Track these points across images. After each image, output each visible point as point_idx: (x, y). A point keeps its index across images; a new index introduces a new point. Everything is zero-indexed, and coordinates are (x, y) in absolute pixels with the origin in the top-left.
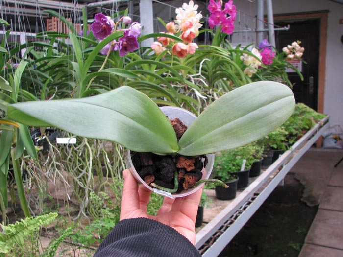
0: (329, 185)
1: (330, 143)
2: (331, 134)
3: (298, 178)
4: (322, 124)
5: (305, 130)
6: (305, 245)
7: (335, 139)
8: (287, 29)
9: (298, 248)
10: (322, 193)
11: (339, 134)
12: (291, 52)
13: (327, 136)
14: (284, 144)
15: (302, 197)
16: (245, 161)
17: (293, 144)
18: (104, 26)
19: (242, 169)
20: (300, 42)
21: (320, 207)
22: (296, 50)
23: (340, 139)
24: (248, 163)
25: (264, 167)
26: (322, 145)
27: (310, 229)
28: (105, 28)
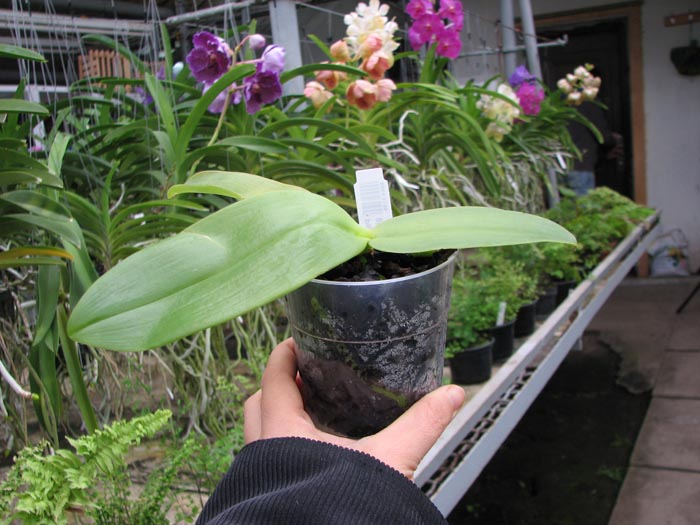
0: (669, 350)
1: (665, 267)
2: (666, 248)
3: (607, 341)
4: (648, 226)
5: (615, 240)
6: (631, 469)
7: (675, 257)
8: (561, 42)
9: (618, 476)
10: (656, 365)
11: (680, 248)
12: (574, 87)
13: (658, 253)
14: (576, 269)
15: (616, 377)
16: (503, 305)
17: (594, 267)
18: (213, 56)
19: (500, 322)
20: (591, 67)
21: (655, 392)
22: (583, 83)
23: (683, 257)
24: (510, 308)
25: (540, 316)
26: (649, 272)
27: (640, 438)
28: (214, 60)
